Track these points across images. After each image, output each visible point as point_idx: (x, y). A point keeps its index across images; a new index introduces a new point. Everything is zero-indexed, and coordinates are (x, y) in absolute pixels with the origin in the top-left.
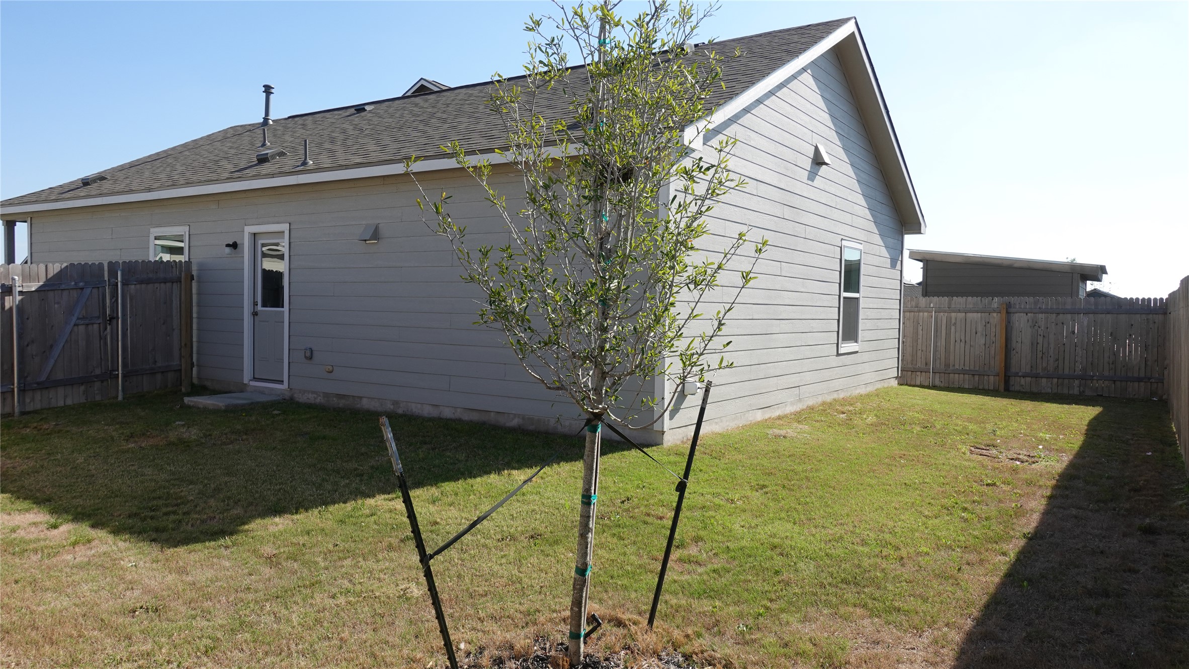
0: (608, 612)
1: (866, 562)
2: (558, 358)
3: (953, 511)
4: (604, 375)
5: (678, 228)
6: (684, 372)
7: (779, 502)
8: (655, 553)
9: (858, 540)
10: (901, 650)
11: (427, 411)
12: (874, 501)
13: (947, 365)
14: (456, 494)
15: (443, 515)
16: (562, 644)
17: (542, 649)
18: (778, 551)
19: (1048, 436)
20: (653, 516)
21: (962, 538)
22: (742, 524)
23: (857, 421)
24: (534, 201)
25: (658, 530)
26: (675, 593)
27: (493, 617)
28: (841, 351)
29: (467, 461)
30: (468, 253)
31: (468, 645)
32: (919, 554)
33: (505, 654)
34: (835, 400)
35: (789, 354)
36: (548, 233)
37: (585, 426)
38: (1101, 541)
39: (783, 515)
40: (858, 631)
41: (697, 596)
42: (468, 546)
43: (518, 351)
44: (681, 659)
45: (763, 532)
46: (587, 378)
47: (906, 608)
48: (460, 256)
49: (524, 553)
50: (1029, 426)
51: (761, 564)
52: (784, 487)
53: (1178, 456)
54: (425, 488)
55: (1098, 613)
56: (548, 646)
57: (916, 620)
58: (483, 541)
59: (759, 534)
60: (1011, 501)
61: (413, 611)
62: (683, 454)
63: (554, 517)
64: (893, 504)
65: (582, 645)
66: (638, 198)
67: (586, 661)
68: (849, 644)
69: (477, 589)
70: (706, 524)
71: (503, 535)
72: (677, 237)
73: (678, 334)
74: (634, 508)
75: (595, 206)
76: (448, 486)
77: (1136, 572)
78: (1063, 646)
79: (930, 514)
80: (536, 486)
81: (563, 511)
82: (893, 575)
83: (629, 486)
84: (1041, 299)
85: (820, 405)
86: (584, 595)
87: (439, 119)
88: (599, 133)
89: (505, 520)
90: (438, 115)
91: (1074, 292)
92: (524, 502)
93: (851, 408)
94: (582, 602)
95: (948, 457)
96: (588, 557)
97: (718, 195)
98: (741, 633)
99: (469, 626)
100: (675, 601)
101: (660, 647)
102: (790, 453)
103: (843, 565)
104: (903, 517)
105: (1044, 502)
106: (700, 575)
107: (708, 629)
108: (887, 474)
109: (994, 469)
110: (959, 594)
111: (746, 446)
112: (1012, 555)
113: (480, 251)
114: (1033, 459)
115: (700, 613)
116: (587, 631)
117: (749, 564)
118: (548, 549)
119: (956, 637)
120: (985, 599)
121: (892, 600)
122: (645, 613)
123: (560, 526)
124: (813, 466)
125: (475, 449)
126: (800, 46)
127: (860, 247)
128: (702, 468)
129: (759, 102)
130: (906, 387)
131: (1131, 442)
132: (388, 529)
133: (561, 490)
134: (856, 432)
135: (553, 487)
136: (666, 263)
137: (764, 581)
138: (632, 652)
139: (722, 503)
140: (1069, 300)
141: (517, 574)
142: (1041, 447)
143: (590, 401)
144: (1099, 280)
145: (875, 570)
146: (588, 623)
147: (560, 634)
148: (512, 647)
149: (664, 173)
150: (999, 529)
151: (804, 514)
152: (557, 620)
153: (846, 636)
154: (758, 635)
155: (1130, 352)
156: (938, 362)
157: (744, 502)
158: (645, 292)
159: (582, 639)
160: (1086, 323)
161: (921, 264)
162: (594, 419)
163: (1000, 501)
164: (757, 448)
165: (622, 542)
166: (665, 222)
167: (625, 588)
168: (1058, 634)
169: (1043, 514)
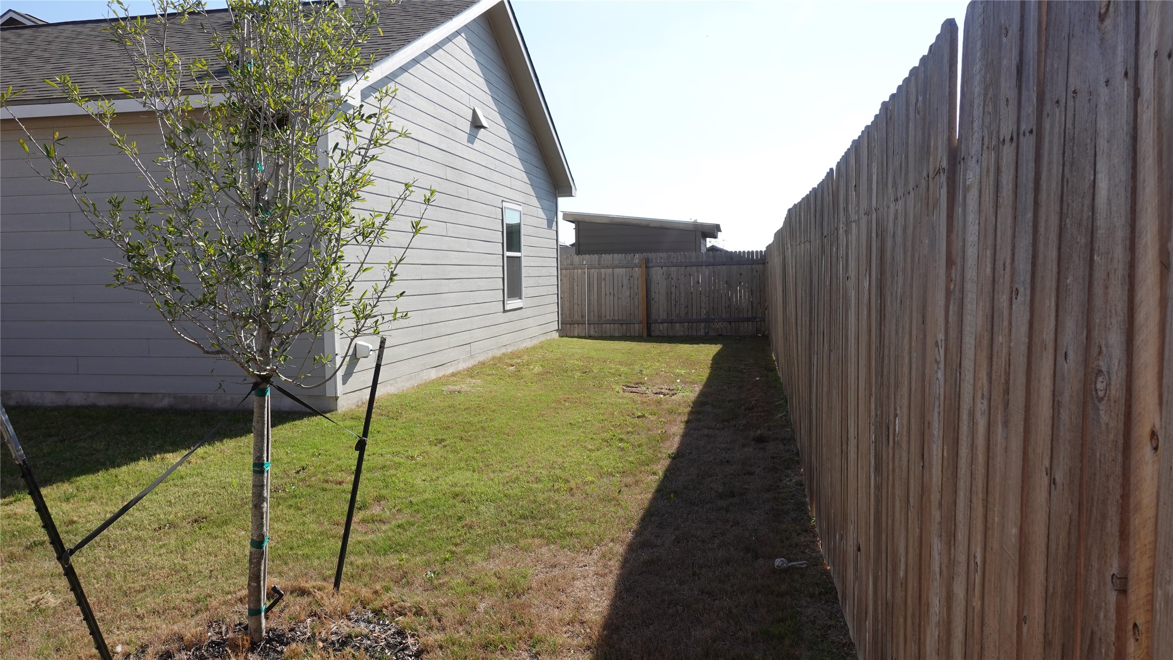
0: (289, 583)
1: (541, 497)
2: (215, 319)
3: (612, 442)
4: (269, 335)
5: (342, 177)
6: (357, 326)
7: (458, 453)
8: (336, 518)
9: (532, 478)
10: (576, 570)
11: (49, 399)
12: (544, 442)
13: (600, 317)
14: (97, 488)
15: (80, 512)
16: (240, 624)
17: (217, 633)
18: (460, 498)
19: (683, 372)
20: (331, 482)
21: (620, 465)
22: (423, 478)
23: (525, 372)
24: (174, 147)
25: (338, 495)
26: (360, 554)
27: (155, 612)
28: (508, 307)
29: (107, 450)
30: (93, 205)
31: (126, 646)
32: (585, 483)
33: (174, 646)
34: (504, 354)
35: (459, 312)
36: (193, 184)
37: (252, 390)
38: (726, 453)
39: (462, 465)
40: (537, 559)
41: (383, 552)
42: (116, 541)
43: (166, 314)
44: (371, 615)
45: (444, 484)
46: (250, 339)
47: (577, 532)
48: (84, 207)
49: (188, 539)
50: (668, 364)
51: (444, 513)
52: (462, 438)
53: (777, 379)
54: (55, 486)
55: (727, 511)
56: (224, 629)
57: (586, 540)
58: (135, 533)
59: (441, 485)
60: (657, 428)
61: (51, 623)
62: (359, 418)
63: (220, 497)
64: (561, 443)
65: (263, 621)
66: (296, 146)
67: (269, 636)
68: (531, 572)
69: (133, 585)
70: (388, 483)
71: (160, 524)
72: (341, 187)
73: (349, 288)
74: (310, 477)
75: (248, 154)
76: (85, 481)
77: (752, 474)
78: (703, 541)
79: (593, 448)
80: (196, 467)
81: (230, 490)
82: (564, 505)
83: (304, 456)
84: (672, 254)
85: (490, 360)
86: (262, 568)
87: (39, 58)
88: (246, 75)
89: (161, 507)
90: (38, 53)
91: (697, 248)
92: (183, 486)
93: (519, 361)
94: (260, 575)
95: (605, 396)
96: (265, 528)
97: (381, 145)
98: (429, 580)
99: (126, 626)
100: (361, 561)
101: (348, 607)
102: (465, 407)
103: (521, 503)
104: (570, 453)
105: (682, 426)
106: (385, 532)
107: (396, 582)
108: (555, 417)
109: (643, 403)
110: (621, 512)
111: (423, 404)
112: (661, 474)
113: (110, 202)
114: (673, 392)
115: (387, 568)
116: (267, 606)
117: (432, 515)
118: (215, 531)
119: (620, 549)
120: (641, 513)
121: (565, 527)
122: (330, 577)
123: (228, 506)
124: (488, 416)
125: (117, 436)
126: (453, 9)
127: (519, 208)
128: (379, 430)
129: (416, 61)
130: (566, 338)
131: (745, 371)
132: (8, 538)
133: (227, 468)
134: (525, 381)
135: (217, 466)
136: (332, 214)
137: (448, 528)
138: (319, 618)
139: (402, 460)
140: (694, 254)
141: (181, 561)
142: (678, 381)
143: (256, 363)
144: (715, 237)
145: (549, 502)
146: (268, 599)
147: (239, 614)
148: (181, 638)
149: (322, 122)
150: (649, 453)
151: (482, 462)
152: (233, 602)
153: (527, 565)
154: (446, 579)
155: (741, 297)
156: (592, 314)
157: (424, 457)
158: (310, 246)
159: (263, 614)
160: (707, 274)
161: (573, 225)
162: (260, 385)
163: (649, 430)
164: (433, 405)
165: (300, 512)
166: (327, 171)
167: (306, 557)
168: (699, 533)
169: (683, 436)
